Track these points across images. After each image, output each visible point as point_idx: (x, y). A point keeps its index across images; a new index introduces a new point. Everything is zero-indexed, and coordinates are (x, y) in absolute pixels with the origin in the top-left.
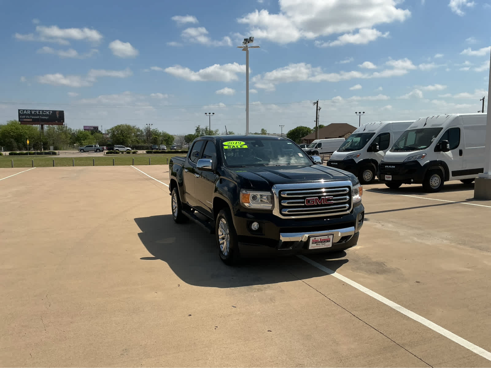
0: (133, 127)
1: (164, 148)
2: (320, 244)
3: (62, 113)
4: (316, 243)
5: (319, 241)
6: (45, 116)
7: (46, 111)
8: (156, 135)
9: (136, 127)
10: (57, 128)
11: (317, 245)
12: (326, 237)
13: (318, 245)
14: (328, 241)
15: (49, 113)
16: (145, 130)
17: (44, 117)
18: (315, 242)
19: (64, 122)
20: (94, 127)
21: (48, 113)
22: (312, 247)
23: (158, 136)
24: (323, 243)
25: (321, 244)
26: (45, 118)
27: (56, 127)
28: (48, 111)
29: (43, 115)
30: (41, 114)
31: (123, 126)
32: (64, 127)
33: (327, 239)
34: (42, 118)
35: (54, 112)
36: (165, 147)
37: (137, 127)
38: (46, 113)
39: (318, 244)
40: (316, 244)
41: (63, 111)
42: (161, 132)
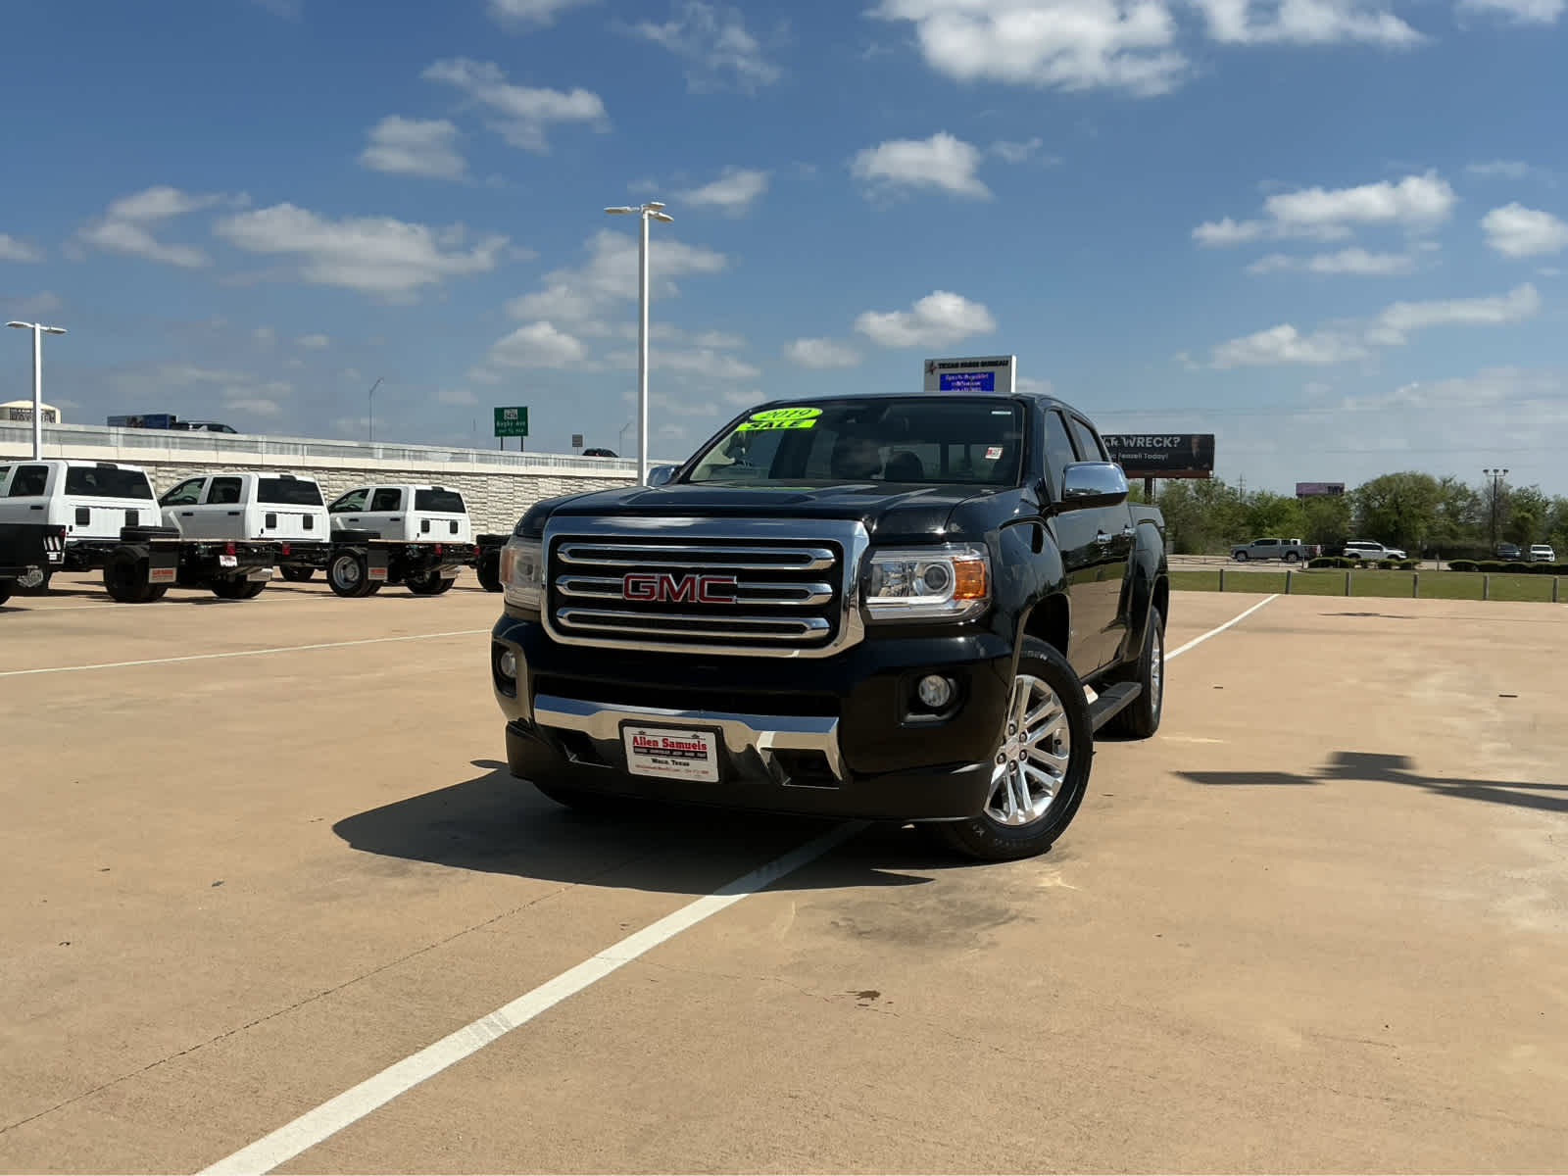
0: (1445, 482)
1: (1548, 556)
2: (666, 762)
3: (1207, 442)
4: (648, 753)
5: (661, 746)
6: (1161, 450)
7: (1162, 436)
8: (1529, 511)
9: (1453, 482)
10: (1194, 489)
11: (654, 761)
12: (685, 737)
13: (660, 762)
14: (696, 752)
15: (1172, 442)
16: (1486, 492)
17: (1155, 456)
18: (646, 749)
19: (1212, 469)
20: (1329, 488)
21: (1167, 442)
22: (638, 766)
23: (1533, 515)
24: (678, 760)
25: (669, 760)
26: (1159, 457)
27: (1191, 484)
28: (1168, 436)
29: (1153, 450)
30: (1147, 445)
31: (1401, 480)
32: (1214, 485)
33: (694, 746)
34: (1150, 457)
35: (1186, 439)
36: (1551, 552)
37: (1458, 481)
38: (1162, 442)
39: (661, 759)
40: (649, 758)
41: (1213, 436)
42: (1552, 500)
